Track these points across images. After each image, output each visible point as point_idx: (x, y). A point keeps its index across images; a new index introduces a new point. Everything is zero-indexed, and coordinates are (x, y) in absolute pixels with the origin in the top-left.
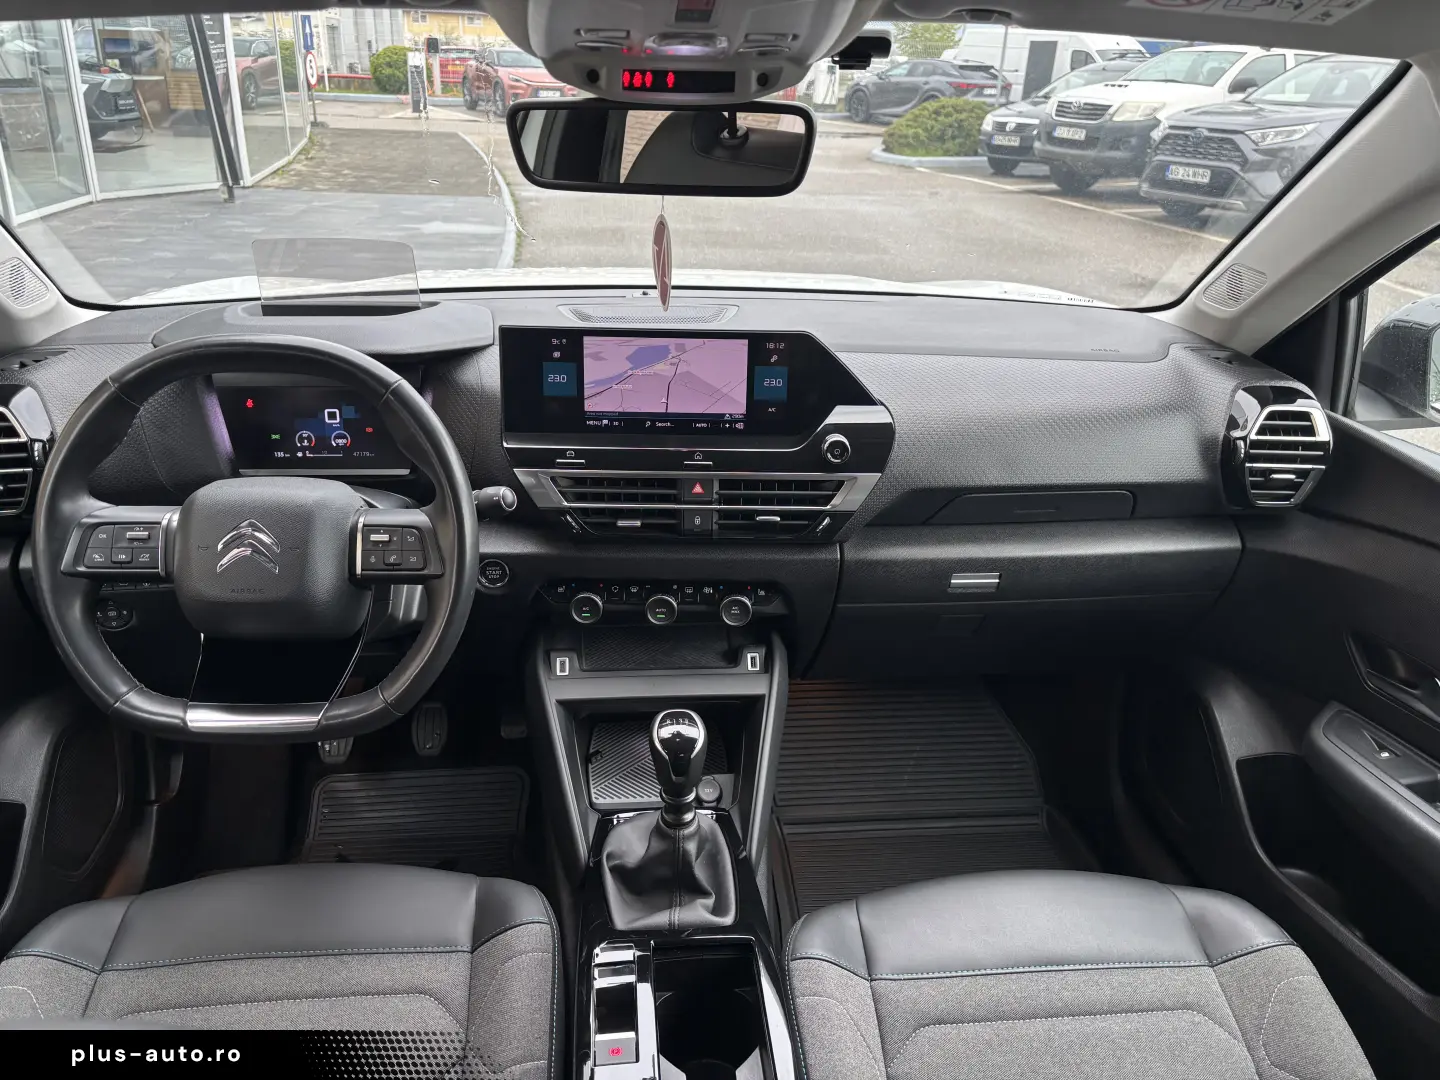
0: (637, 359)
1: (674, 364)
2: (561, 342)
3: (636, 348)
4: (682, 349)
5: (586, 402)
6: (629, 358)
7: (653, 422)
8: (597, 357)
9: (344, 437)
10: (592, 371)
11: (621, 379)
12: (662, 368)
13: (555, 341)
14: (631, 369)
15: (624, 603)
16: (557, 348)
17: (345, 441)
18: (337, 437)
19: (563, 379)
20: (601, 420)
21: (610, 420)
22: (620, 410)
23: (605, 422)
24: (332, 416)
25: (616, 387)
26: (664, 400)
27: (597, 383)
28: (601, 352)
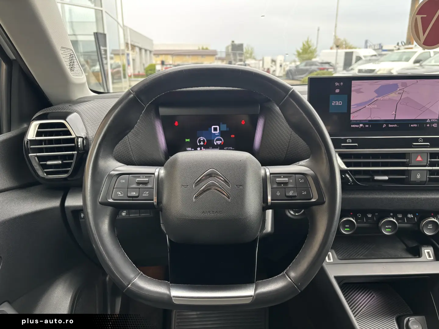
0: (380, 92)
1: (401, 93)
2: (340, 84)
3: (380, 85)
4: (405, 85)
5: (351, 115)
6: (376, 91)
7: (387, 125)
8: (358, 91)
9: (221, 140)
10: (355, 99)
11: (370, 102)
12: (394, 96)
13: (337, 84)
14: (377, 97)
15: (365, 223)
16: (338, 87)
17: (221, 142)
18: (217, 140)
19: (340, 103)
20: (359, 124)
21: (364, 124)
22: (370, 119)
23: (361, 125)
24: (215, 129)
25: (367, 107)
26: (394, 113)
27: (358, 105)
28: (360, 89)
